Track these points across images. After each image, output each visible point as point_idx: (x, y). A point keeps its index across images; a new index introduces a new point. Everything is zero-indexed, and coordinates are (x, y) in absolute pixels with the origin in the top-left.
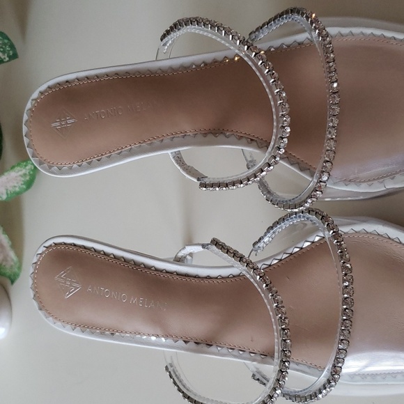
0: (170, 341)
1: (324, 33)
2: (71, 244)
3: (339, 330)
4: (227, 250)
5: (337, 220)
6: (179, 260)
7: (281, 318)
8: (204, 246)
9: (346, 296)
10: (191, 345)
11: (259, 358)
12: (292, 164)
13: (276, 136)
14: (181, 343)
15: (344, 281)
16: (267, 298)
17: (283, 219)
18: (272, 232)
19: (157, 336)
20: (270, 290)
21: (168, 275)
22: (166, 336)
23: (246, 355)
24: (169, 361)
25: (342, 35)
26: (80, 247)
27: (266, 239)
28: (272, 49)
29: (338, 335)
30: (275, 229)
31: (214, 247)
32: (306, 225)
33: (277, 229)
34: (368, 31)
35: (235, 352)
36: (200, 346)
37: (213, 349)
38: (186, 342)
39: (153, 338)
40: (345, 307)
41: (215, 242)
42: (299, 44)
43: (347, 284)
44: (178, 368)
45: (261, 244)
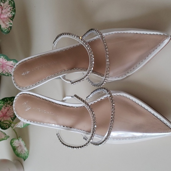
0: (59, 126)
1: (101, 33)
2: (28, 94)
3: (110, 124)
4: (79, 98)
5: (112, 92)
6: (63, 101)
7: (94, 119)
8: (72, 97)
9: (112, 113)
10: (65, 127)
11: (86, 132)
12: (98, 75)
13: (90, 67)
14: (62, 127)
15: (112, 109)
16: (90, 113)
17: (96, 90)
18: (92, 94)
19: (55, 124)
20: (91, 111)
21: (60, 105)
22: (58, 124)
23: (82, 131)
24: (58, 132)
25: (107, 35)
26: (31, 95)
27: (91, 96)
28: (90, 41)
29: (110, 125)
30: (93, 93)
31: (75, 97)
32: (103, 92)
33: (94, 93)
34: (114, 32)
35: (79, 130)
36: (68, 128)
37: (72, 129)
38: (64, 126)
39: (53, 125)
40: (112, 116)
41: (76, 96)
42: (95, 40)
43: (113, 110)
44: (60, 135)
45: (89, 97)
